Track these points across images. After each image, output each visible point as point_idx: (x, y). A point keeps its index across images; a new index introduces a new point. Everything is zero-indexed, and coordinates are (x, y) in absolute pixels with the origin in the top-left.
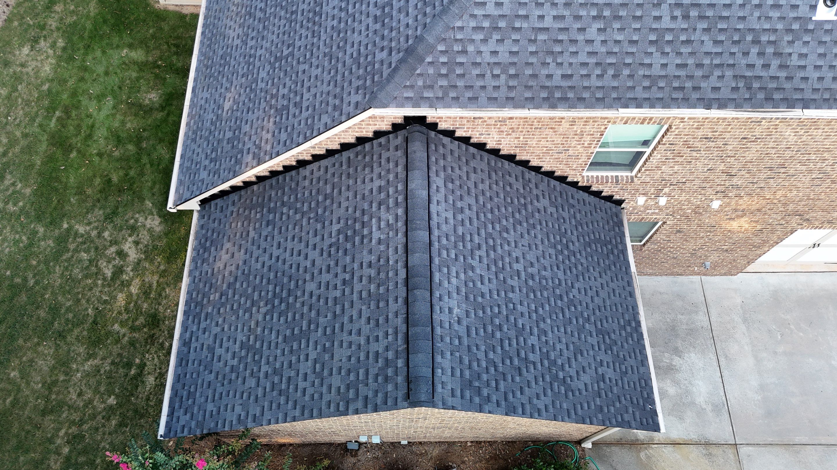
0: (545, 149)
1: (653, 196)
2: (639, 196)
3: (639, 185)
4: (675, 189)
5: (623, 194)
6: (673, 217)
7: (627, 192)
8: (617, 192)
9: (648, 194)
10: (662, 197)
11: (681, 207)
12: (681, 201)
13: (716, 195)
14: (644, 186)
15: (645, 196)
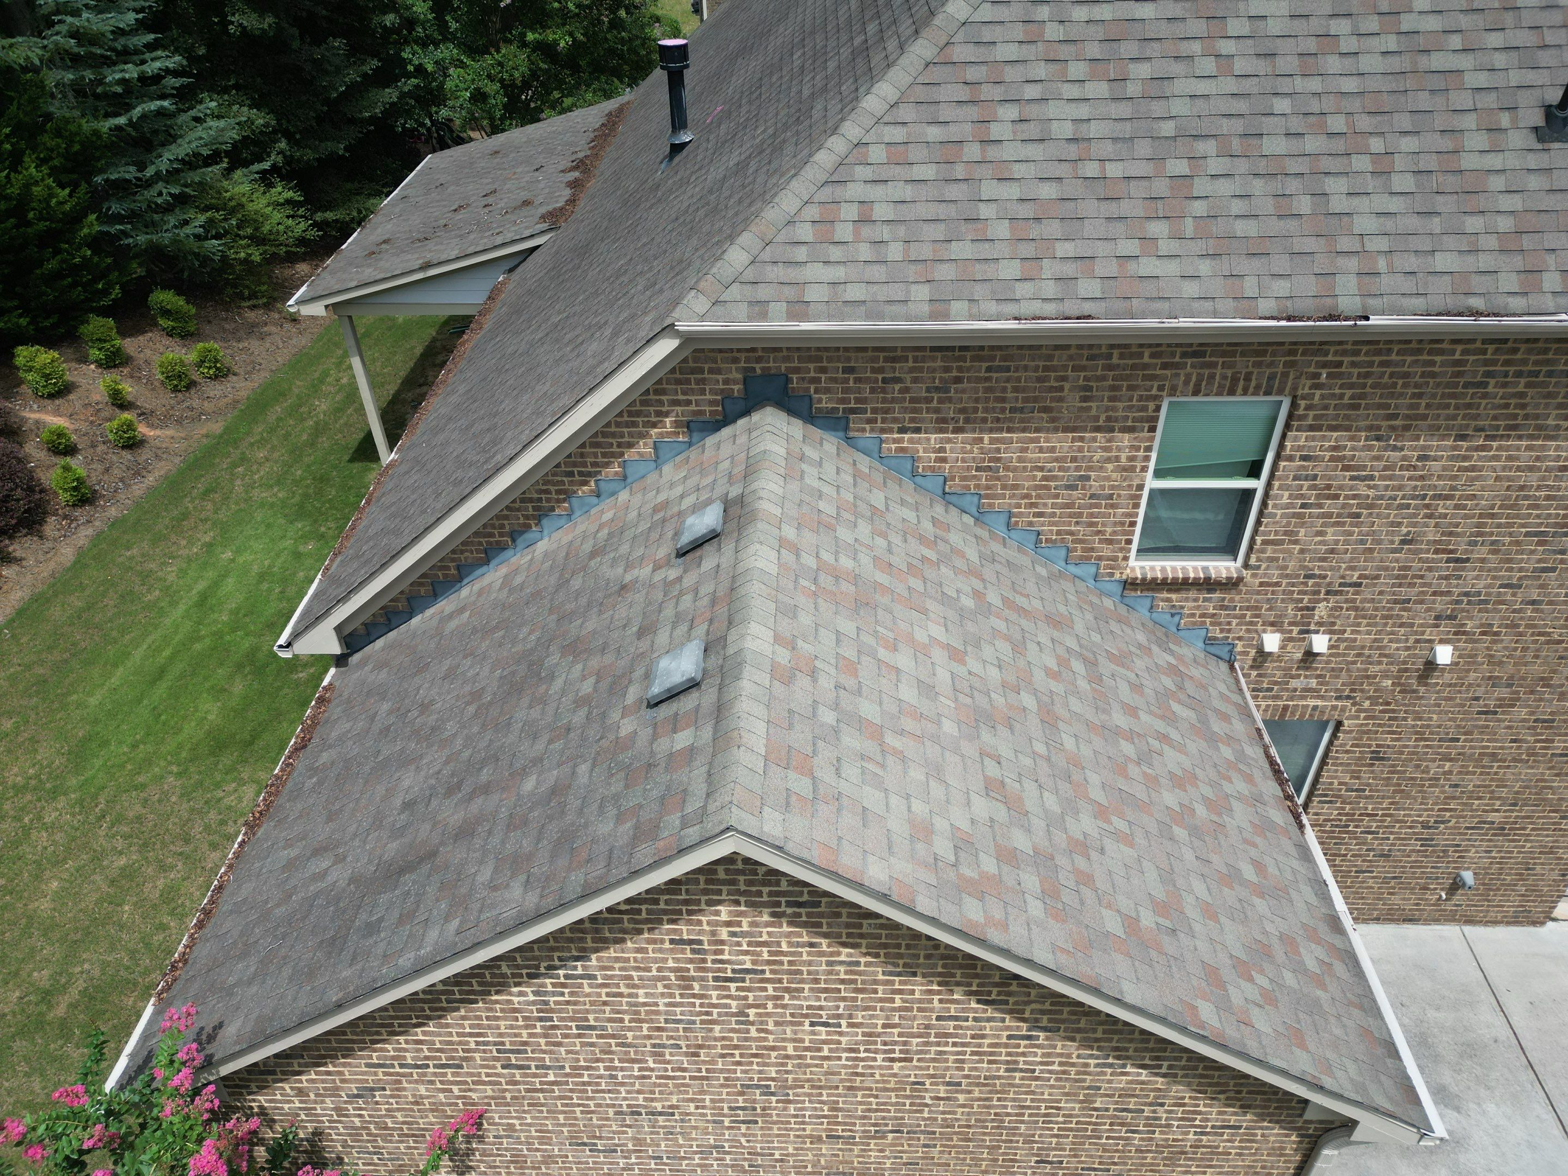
0: (1040, 474)
1: (1296, 630)
2: (1264, 631)
3: (1258, 593)
4: (1342, 608)
5: (1229, 623)
6: (1354, 704)
7: (1235, 617)
8: (1214, 615)
9: (1283, 623)
10: (1317, 632)
11: (1366, 670)
12: (1363, 647)
13: (1437, 626)
14: (1269, 596)
15: (1277, 631)
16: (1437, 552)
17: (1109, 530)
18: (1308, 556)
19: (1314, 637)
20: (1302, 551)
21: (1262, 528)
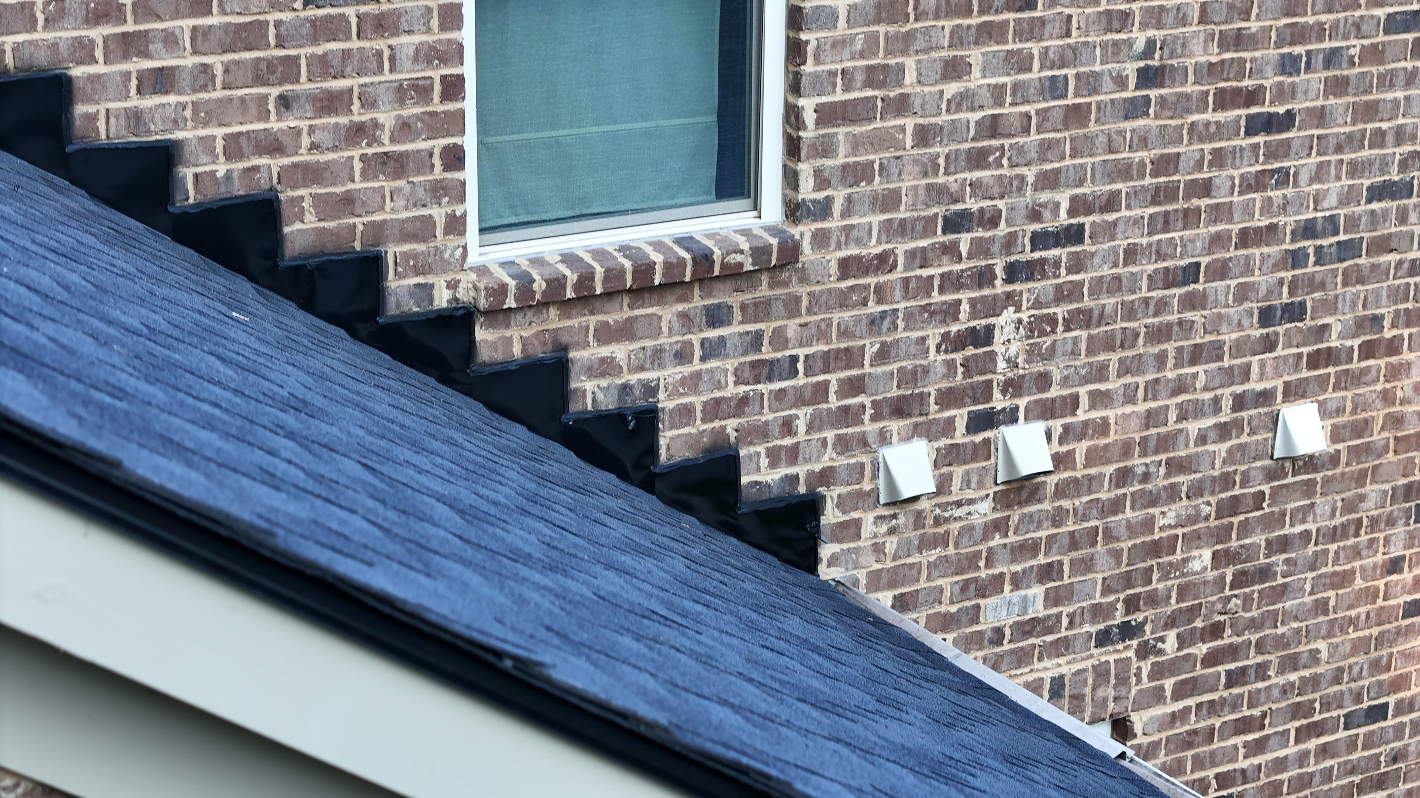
1: (961, 415)
2: (884, 438)
3: (843, 300)
4: (1052, 320)
5: (788, 427)
6: (1144, 651)
7: (801, 400)
8: (744, 401)
9: (923, 398)
10: (1011, 417)
11: (1148, 525)
12: (1126, 450)
13: (1269, 344)
14: (874, 308)
15: (917, 431)
16: (1224, 100)
17: (386, 117)
18: (940, 150)
19: (1008, 432)
20: (923, 135)
21: (809, 68)
